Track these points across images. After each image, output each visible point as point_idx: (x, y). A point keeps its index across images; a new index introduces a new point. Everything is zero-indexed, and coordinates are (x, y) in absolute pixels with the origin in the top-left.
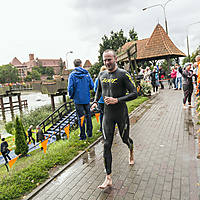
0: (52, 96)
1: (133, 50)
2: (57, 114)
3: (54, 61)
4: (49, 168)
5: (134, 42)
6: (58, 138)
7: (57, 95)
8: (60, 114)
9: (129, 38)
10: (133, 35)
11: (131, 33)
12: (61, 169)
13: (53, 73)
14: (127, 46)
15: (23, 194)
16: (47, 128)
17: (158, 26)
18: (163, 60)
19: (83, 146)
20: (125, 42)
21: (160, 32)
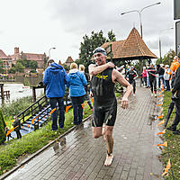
0: (34, 88)
1: (108, 51)
2: (37, 105)
3: (38, 55)
4: (18, 156)
7: (39, 87)
8: (40, 106)
10: (111, 36)
11: (109, 34)
12: (29, 157)
13: (36, 67)
19: (53, 136)
20: (104, 42)
21: (135, 35)
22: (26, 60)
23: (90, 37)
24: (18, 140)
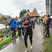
0: (6, 25)
2: (7, 30)
7: (8, 25)
11: (28, 10)
12: (6, 46)
13: (7, 19)
16: (4, 34)
20: (26, 12)
22: (4, 17)
23: (22, 11)
24: (2, 41)
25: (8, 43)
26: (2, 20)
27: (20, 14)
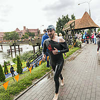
0: (34, 46)
1: (73, 25)
3: (35, 30)
5: (74, 21)
6: (36, 66)
7: (36, 46)
8: (37, 55)
9: (71, 18)
10: (73, 17)
12: (38, 81)
13: (34, 36)
14: (70, 22)
15: (20, 91)
17: (86, 13)
18: (88, 30)
19: (48, 70)
21: (87, 16)
22: (29, 32)
25: (41, 76)
26: (27, 38)
27: (57, 25)
